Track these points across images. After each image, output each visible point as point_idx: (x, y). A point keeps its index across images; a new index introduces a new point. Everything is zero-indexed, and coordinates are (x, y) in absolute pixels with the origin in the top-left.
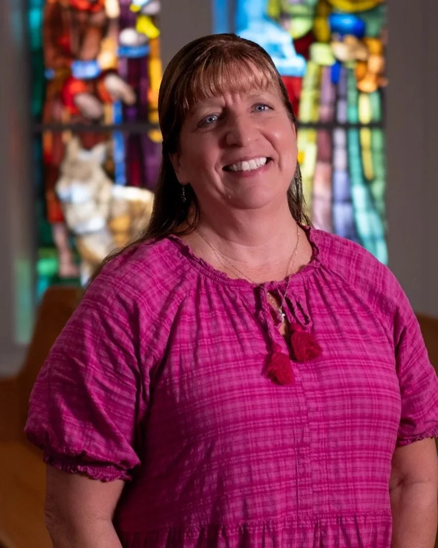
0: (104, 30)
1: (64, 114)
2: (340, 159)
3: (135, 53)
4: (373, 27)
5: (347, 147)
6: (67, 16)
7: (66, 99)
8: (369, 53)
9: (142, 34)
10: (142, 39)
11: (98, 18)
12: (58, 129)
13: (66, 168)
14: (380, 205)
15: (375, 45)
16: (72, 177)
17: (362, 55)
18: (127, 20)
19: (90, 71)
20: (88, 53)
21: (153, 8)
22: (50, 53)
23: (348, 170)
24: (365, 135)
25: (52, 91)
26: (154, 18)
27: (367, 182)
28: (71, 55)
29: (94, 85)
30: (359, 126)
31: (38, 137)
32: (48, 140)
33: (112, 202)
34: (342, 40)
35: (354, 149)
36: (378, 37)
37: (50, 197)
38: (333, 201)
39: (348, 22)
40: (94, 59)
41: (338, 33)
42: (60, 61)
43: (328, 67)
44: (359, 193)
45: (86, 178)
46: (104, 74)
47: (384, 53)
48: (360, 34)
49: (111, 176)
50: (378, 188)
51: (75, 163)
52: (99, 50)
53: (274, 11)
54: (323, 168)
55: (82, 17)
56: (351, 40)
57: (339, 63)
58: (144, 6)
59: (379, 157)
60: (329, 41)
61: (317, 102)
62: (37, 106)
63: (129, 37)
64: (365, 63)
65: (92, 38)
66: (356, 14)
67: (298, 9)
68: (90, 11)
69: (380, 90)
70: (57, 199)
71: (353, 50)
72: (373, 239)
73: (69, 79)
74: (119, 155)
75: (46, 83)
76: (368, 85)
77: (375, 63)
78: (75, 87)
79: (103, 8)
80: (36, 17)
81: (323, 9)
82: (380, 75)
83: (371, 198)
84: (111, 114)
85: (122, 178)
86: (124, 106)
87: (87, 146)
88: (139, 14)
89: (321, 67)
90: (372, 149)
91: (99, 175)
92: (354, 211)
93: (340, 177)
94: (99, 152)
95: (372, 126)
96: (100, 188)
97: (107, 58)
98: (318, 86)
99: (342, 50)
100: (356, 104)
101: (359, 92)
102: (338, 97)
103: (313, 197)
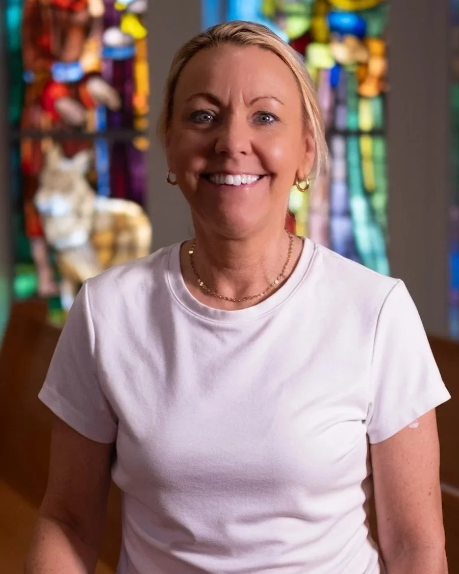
0: (88, 29)
1: (43, 120)
2: (338, 169)
3: (120, 55)
4: (374, 27)
5: (346, 156)
6: (48, 14)
7: (46, 103)
8: (370, 55)
9: (127, 35)
10: (127, 40)
11: (80, 17)
12: (38, 136)
13: (46, 178)
14: (382, 219)
15: (376, 47)
16: (52, 188)
17: (362, 56)
18: (112, 19)
19: (73, 74)
20: (71, 53)
21: (139, 6)
22: (29, 55)
23: (347, 181)
24: (366, 144)
25: (32, 95)
26: (140, 17)
27: (368, 194)
28: (52, 57)
29: (75, 89)
30: (359, 133)
31: (16, 146)
32: (26, 148)
33: (95, 215)
34: (341, 41)
35: (354, 158)
36: (381, 37)
37: (28, 209)
38: (331, 214)
39: (347, 21)
40: (76, 61)
41: (336, 33)
42: (40, 63)
43: (326, 70)
44: (359, 205)
45: (67, 189)
46: (88, 76)
47: (387, 54)
48: (361, 34)
49: (94, 186)
50: (380, 201)
51: (56, 173)
53: (268, 9)
55: (63, 15)
56: (351, 41)
57: (338, 66)
58: (130, 4)
59: (381, 168)
60: (327, 42)
62: (14, 112)
63: (113, 37)
64: (363, 65)
65: (75, 38)
66: (357, 13)
67: (295, 7)
68: (71, 10)
69: (383, 95)
70: (37, 213)
71: (353, 51)
72: (374, 255)
73: (49, 82)
74: (103, 165)
75: (25, 86)
76: (370, 89)
77: (377, 66)
78: (56, 91)
79: (86, 6)
80: (14, 16)
81: (322, 8)
82: (383, 79)
83: (372, 212)
84: (94, 120)
85: (106, 189)
86: (109, 113)
87: (69, 153)
88: (124, 12)
89: (319, 70)
90: (373, 158)
91: (81, 187)
92: (353, 225)
93: (339, 190)
94: (81, 161)
95: (374, 133)
96: (81, 201)
97: (90, 60)
99: (342, 52)
100: (356, 111)
101: (359, 97)
102: (337, 102)
103: (310, 210)
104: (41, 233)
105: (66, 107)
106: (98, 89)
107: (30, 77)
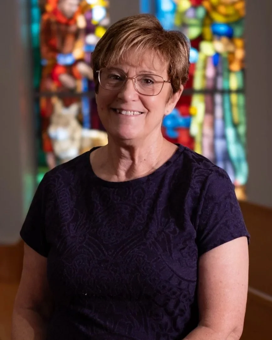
0: (77, 35)
1: (52, 86)
2: (219, 112)
4: (238, 31)
5: (223, 105)
6: (54, 27)
7: (54, 77)
8: (236, 47)
9: (99, 37)
11: (73, 28)
12: (49, 95)
13: (54, 119)
14: (244, 139)
15: (239, 43)
16: (58, 124)
17: (231, 48)
18: (90, 29)
19: (69, 60)
20: (67, 48)
21: (106, 22)
22: (44, 50)
23: (224, 118)
24: (234, 98)
25: (46, 72)
27: (235, 126)
28: (56, 51)
29: (70, 69)
30: (229, 92)
31: (37, 101)
33: (82, 139)
34: (219, 39)
35: (227, 106)
36: (242, 37)
37: (44, 136)
38: (214, 137)
39: (222, 29)
40: (70, 53)
41: (217, 35)
43: (210, 57)
44: (230, 132)
45: (66, 125)
46: (77, 62)
47: (245, 47)
48: (230, 36)
49: (81, 123)
50: (242, 129)
51: (60, 116)
52: (73, 47)
53: (178, 23)
54: (209, 118)
55: (63, 28)
56: (225, 40)
57: (218, 54)
58: (101, 21)
59: (242, 111)
60: (211, 40)
61: (205, 77)
62: (36, 82)
63: (91, 39)
64: (232, 54)
65: (70, 40)
66: (228, 24)
67: (193, 21)
68: (67, 24)
69: (243, 71)
71: (226, 45)
72: (239, 160)
73: (55, 65)
74: (86, 111)
75: (42, 68)
76: (236, 67)
77: (240, 54)
78: (59, 70)
79: (75, 22)
80: (36, 28)
81: (208, 22)
82: (243, 61)
83: (238, 136)
84: (81, 86)
85: (88, 124)
86: (89, 82)
87: (67, 104)
88: (97, 26)
89: (207, 57)
90: (238, 106)
91: (74, 123)
92: (227, 143)
93: (219, 123)
94: (74, 109)
95: (239, 91)
96: (74, 131)
97: (78, 52)
98: (205, 67)
99: (219, 46)
100: (228, 79)
101: (230, 71)
102: (217, 74)
103: (203, 135)
104: (51, 150)
105: (65, 78)
106: (83, 68)
107: (45, 62)
